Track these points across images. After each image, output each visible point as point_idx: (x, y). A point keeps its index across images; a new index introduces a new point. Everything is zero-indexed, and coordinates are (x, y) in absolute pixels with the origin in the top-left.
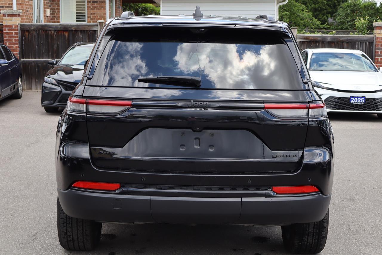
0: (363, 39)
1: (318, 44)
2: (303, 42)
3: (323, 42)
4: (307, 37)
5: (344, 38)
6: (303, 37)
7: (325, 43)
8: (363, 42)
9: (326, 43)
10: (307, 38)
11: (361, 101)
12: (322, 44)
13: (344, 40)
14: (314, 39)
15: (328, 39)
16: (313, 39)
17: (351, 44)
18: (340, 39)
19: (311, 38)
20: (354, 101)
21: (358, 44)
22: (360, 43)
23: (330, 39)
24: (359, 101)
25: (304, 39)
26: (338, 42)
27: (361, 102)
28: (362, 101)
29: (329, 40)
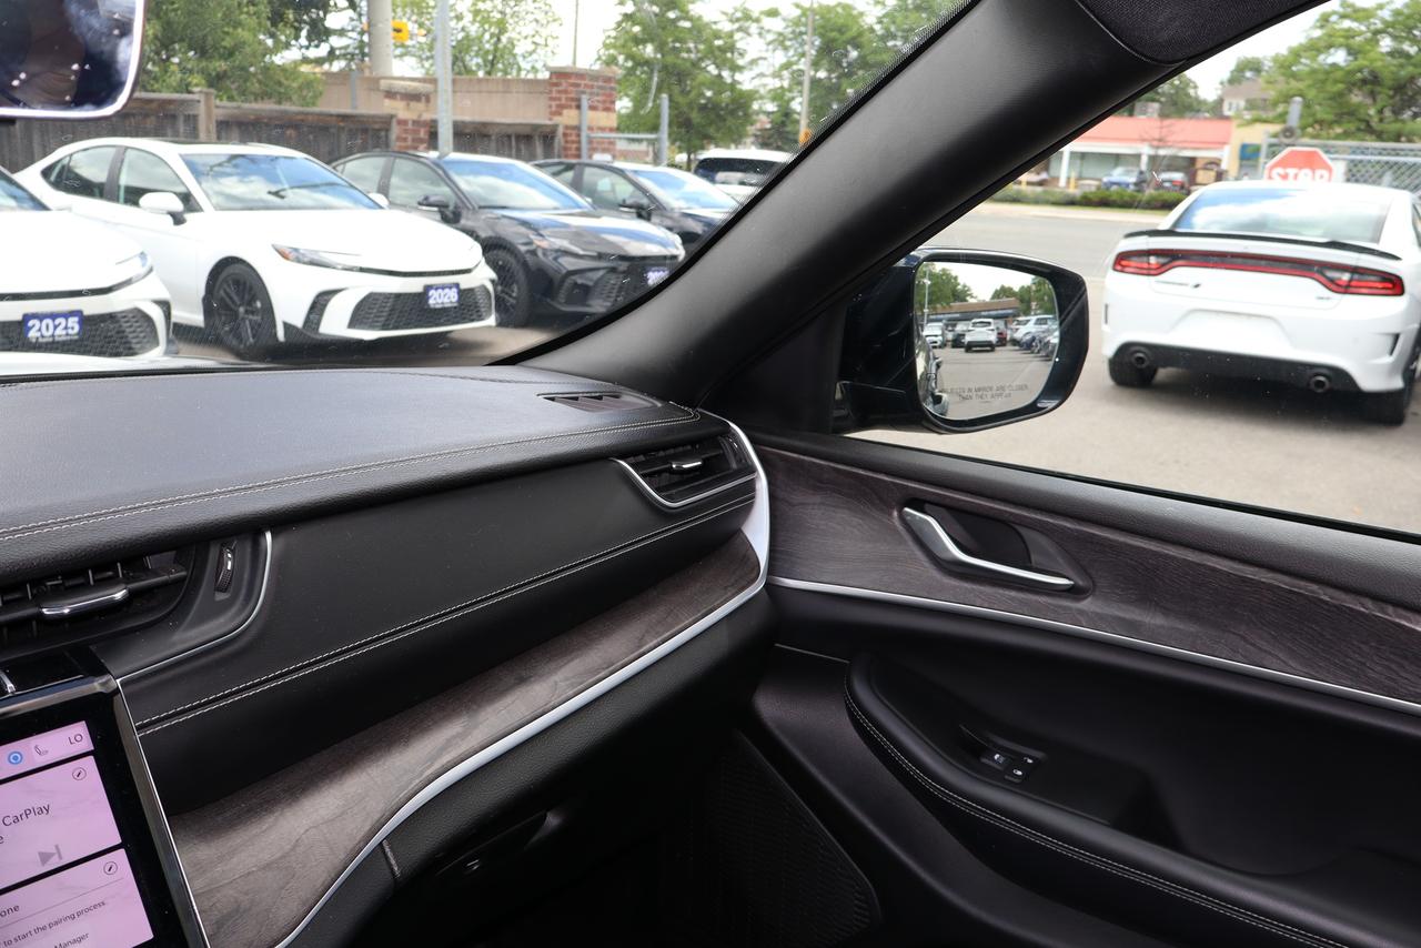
11: (66, 328)
20: (40, 330)
24: (59, 331)
27: (67, 335)
28: (73, 328)
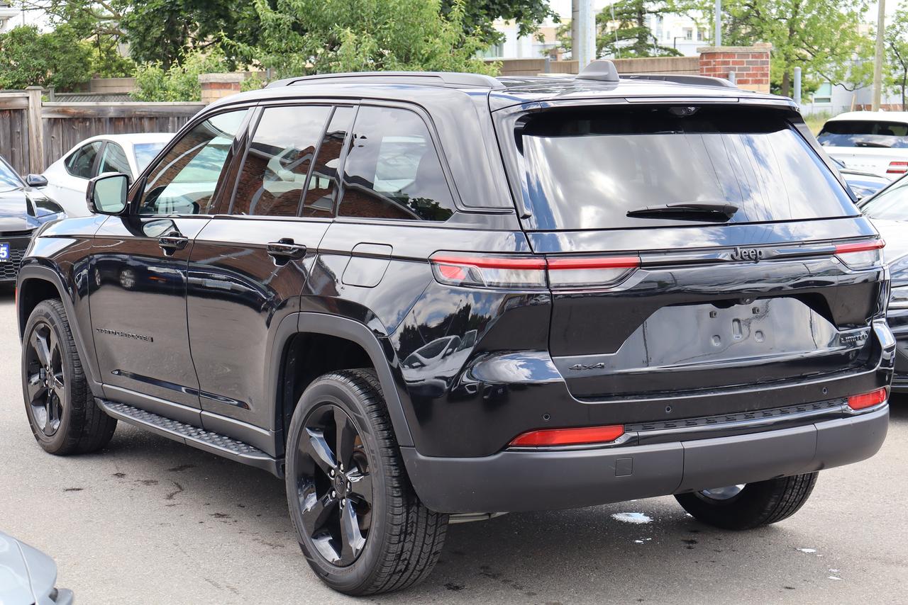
0: (183, 111)
1: (88, 124)
2: (55, 119)
3: (99, 120)
4: (65, 109)
5: (144, 110)
6: (56, 109)
7: (103, 120)
8: (183, 117)
9: (106, 121)
10: (64, 111)
12: (97, 123)
13: (144, 113)
14: (80, 113)
15: (110, 112)
16: (78, 113)
17: (157, 121)
18: (135, 112)
19: (73, 111)
21: (173, 122)
22: (176, 119)
23: (115, 111)
25: (58, 112)
26: (130, 119)
29: (112, 114)
